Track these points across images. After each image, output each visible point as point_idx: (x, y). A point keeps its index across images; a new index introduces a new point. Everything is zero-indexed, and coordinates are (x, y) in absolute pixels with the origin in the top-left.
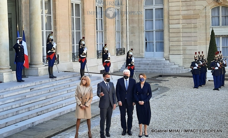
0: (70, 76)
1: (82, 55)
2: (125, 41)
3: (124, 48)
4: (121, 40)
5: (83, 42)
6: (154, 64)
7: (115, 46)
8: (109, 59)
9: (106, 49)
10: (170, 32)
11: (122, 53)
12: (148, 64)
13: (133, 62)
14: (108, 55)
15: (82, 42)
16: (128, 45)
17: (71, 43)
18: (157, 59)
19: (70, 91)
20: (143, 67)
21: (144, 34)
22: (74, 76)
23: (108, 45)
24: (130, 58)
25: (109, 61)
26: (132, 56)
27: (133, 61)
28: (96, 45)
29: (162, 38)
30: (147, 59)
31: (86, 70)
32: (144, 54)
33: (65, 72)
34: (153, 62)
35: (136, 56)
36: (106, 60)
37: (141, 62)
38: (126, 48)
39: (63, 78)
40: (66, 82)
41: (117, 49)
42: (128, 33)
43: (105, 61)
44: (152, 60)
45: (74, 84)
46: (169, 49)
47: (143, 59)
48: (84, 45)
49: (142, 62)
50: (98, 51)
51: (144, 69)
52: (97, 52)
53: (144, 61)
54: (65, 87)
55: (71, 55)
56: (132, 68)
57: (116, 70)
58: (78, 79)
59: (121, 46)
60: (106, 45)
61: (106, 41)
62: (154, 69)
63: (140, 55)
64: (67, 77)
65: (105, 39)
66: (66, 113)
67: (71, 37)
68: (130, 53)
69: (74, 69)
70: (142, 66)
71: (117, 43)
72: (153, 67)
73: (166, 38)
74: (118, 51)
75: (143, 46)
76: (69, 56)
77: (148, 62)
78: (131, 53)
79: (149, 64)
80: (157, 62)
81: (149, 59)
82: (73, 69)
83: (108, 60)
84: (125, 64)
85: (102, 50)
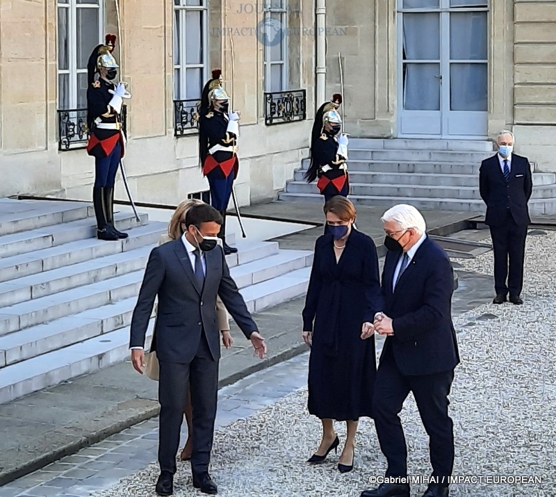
0: (44, 221)
1: (105, 120)
2: (305, 55)
3: (304, 91)
4: (291, 51)
5: (108, 61)
6: (439, 169)
7: (261, 78)
8: (229, 141)
9: (219, 94)
10: (518, 19)
11: (291, 113)
12: (411, 169)
13: (341, 158)
14: (226, 123)
15: (104, 57)
16: (322, 78)
17: (53, 63)
18: (453, 145)
19: (41, 292)
20: (391, 179)
21: (395, 27)
22: (64, 219)
23: (229, 76)
24: (331, 139)
25: (230, 149)
26: (336, 129)
27: (342, 150)
28: (171, 74)
29: (481, 45)
30: (410, 145)
31: (119, 192)
32: (393, 120)
33: (20, 198)
34: (434, 157)
35: (358, 128)
36: (218, 147)
37: (380, 159)
38: (310, 89)
39: (13, 228)
40: (28, 247)
41: (268, 97)
42: (321, 19)
43: (212, 151)
44: (431, 152)
45: (64, 255)
46: (509, 98)
47: (389, 143)
48: (112, 73)
49: (383, 156)
50: (178, 103)
51: (396, 192)
52: (176, 109)
53: (395, 153)
54: (21, 270)
55: (54, 116)
56: (338, 184)
57: (265, 192)
58: (85, 233)
59: (291, 79)
60: (216, 74)
61: (216, 58)
62: (442, 194)
63: (377, 124)
64: (30, 224)
65: (212, 47)
66: (20, 393)
67: (53, 33)
68: (330, 114)
69: (64, 185)
70: (383, 179)
71: (269, 67)
72: (436, 181)
73: (498, 46)
74: (272, 104)
75: (391, 80)
76: (44, 124)
77: (414, 158)
78: (333, 116)
79: (419, 169)
80: (453, 159)
81: (419, 145)
82: (58, 185)
83: (227, 145)
84: (307, 165)
85: (198, 97)
